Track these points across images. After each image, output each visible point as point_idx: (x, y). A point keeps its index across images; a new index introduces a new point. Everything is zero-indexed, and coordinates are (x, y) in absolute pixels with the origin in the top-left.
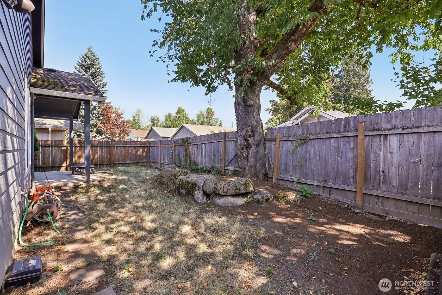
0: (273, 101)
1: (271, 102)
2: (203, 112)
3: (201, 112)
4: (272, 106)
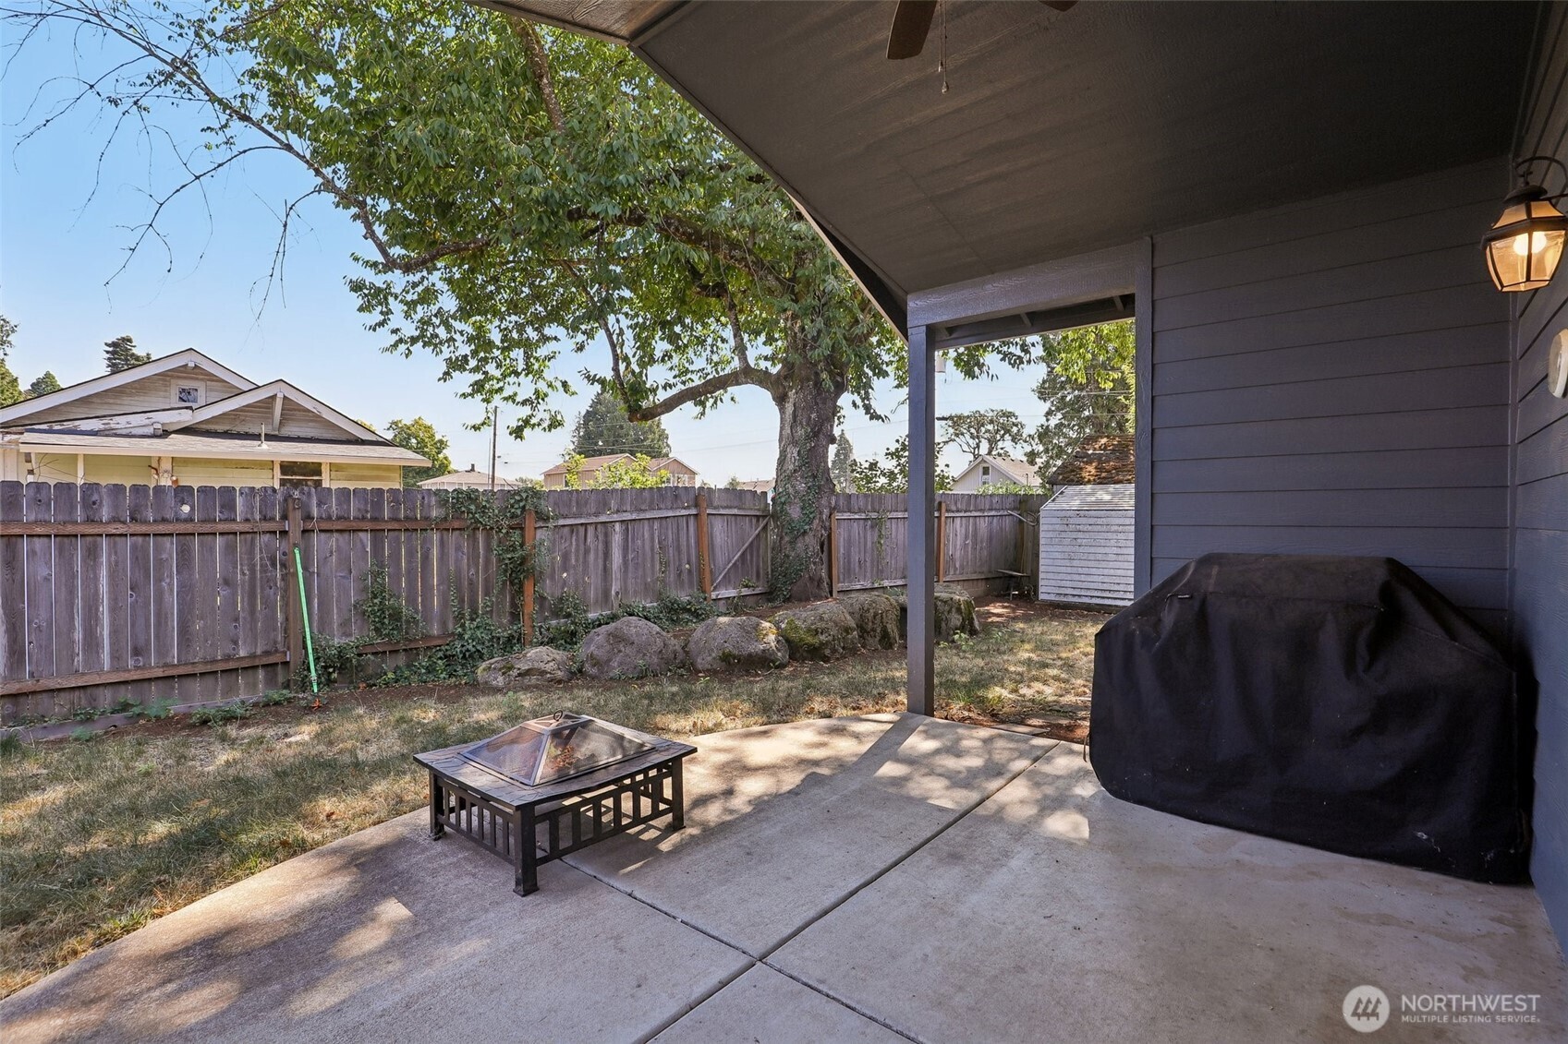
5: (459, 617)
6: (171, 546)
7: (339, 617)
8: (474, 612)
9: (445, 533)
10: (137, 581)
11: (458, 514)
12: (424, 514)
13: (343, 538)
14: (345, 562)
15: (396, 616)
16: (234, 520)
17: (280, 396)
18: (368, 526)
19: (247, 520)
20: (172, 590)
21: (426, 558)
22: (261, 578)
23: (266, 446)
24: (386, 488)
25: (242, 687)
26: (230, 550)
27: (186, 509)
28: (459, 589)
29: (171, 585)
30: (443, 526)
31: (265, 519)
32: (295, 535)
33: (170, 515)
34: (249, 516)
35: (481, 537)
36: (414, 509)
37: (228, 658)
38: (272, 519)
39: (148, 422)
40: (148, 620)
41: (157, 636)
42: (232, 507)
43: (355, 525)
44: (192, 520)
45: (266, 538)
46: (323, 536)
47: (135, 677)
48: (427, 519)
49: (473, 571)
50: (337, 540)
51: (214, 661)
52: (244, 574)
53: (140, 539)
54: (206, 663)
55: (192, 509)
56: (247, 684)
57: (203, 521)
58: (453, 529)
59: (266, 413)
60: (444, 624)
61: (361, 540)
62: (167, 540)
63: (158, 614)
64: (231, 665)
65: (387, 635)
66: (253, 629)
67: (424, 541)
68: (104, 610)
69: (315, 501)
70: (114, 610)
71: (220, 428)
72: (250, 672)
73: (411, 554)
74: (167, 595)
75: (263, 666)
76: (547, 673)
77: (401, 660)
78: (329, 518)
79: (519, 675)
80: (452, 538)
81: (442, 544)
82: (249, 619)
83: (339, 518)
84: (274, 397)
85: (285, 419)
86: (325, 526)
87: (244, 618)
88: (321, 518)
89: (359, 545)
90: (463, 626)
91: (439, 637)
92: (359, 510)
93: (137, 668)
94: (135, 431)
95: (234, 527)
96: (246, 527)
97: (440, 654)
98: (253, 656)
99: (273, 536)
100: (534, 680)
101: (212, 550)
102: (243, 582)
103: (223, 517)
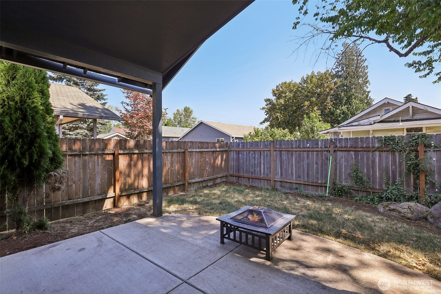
0: (269, 100)
1: (266, 100)
2: (180, 111)
3: (178, 110)
4: (267, 105)
5: (387, 184)
6: (305, 154)
7: (344, 176)
8: (394, 182)
9: (381, 152)
10: (299, 161)
11: (386, 145)
12: (373, 146)
13: (346, 153)
14: (347, 160)
15: (361, 179)
16: (318, 148)
17: (411, 106)
18: (353, 149)
19: (321, 148)
20: (305, 164)
21: (374, 161)
22: (324, 163)
23: (401, 124)
24: (359, 137)
25: (319, 191)
26: (317, 155)
27: (308, 145)
28: (387, 173)
29: (305, 163)
30: (380, 150)
31: (325, 147)
32: (332, 152)
33: (305, 147)
34: (322, 147)
35: (397, 154)
36: (369, 144)
37: (316, 183)
38: (327, 147)
39: (368, 121)
40: (301, 170)
41: (303, 174)
42: (318, 144)
43: (348, 149)
44: (309, 148)
45: (325, 152)
46: (340, 152)
47: (299, 183)
48: (373, 147)
49: (394, 167)
50: (344, 154)
51: (313, 183)
52: (320, 162)
53: (300, 152)
54: (311, 182)
55: (310, 145)
56: (320, 190)
57: (312, 148)
58: (384, 151)
59: (407, 113)
60: (381, 185)
61: (351, 154)
62: (304, 152)
63: (303, 170)
64: (317, 184)
65: (359, 185)
66: (322, 176)
67: (373, 155)
68: (294, 167)
69: (338, 142)
70: (296, 167)
71: (392, 120)
72: (321, 187)
73: (368, 159)
74: (304, 165)
75: (324, 186)
76: (402, 213)
77: (365, 194)
78: (342, 147)
79: (389, 210)
80: (384, 154)
81: (380, 156)
82: (321, 173)
83: (345, 147)
84: (409, 107)
85: (414, 114)
86: (340, 149)
87: (320, 173)
88: (340, 147)
89: (351, 156)
90: (388, 187)
91: (378, 190)
92: (351, 144)
93: (299, 181)
94: (365, 124)
95: (318, 149)
96: (320, 150)
97: (378, 196)
98: (322, 183)
99: (327, 152)
100: (394, 214)
101: (313, 155)
102: (320, 163)
103: (316, 147)
